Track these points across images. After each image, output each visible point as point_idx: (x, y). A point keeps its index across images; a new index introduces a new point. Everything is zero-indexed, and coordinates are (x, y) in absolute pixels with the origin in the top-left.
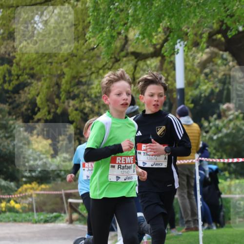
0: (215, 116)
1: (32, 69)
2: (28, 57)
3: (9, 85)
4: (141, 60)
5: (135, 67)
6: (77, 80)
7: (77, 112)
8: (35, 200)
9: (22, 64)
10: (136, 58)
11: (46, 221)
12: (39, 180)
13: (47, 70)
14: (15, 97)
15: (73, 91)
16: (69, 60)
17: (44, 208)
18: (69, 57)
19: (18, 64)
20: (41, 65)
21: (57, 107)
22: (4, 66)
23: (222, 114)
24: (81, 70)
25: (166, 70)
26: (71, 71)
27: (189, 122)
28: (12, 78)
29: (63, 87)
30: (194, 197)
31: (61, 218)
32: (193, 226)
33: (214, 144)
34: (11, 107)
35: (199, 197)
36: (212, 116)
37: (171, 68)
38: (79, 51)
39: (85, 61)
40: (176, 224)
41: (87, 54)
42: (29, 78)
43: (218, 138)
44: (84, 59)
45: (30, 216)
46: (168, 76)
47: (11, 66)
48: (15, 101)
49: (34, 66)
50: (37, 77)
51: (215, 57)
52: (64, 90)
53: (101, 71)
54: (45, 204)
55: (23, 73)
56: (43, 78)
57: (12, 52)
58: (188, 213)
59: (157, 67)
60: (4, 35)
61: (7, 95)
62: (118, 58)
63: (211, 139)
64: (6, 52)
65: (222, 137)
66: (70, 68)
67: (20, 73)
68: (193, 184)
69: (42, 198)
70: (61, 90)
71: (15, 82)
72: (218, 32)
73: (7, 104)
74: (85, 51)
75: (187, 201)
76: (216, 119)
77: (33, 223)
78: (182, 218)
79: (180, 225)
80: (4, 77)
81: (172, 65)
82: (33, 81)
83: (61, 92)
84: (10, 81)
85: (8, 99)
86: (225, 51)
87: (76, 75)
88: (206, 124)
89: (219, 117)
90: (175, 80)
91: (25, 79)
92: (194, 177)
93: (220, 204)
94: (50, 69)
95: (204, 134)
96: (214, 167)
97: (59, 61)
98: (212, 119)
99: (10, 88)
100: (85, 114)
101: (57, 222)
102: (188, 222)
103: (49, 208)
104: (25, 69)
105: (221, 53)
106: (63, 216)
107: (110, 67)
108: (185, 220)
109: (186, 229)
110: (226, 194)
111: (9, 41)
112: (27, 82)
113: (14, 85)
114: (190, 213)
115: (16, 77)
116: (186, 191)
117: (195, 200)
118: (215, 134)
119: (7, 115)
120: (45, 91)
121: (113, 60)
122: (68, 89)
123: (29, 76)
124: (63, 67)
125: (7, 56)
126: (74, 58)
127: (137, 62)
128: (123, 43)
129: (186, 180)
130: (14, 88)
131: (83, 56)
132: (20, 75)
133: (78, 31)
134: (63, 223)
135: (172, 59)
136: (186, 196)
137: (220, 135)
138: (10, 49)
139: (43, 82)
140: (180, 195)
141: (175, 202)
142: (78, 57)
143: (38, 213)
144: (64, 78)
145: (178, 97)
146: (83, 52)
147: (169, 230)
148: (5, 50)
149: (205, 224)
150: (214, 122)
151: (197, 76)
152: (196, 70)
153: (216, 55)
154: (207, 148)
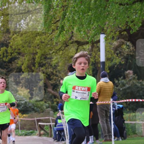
0: (122, 77)
1: (19, 49)
2: (17, 43)
3: (6, 59)
4: (81, 46)
5: (77, 49)
6: (44, 56)
7: (45, 74)
8: (20, 123)
9: (14, 47)
10: (78, 44)
11: (26, 135)
12: (22, 112)
13: (28, 51)
14: (9, 65)
15: (42, 62)
16: (40, 45)
17: (25, 127)
18: (40, 43)
19: (11, 47)
20: (24, 48)
21: (33, 71)
22: (3, 48)
23: (126, 76)
24: (47, 51)
25: (95, 51)
26: (41, 51)
27: (107, 81)
28: (8, 55)
30: (109, 123)
31: (34, 133)
32: (108, 139)
33: (121, 93)
34: (7, 71)
35: (112, 122)
36: (120, 77)
37: (97, 50)
38: (46, 40)
39: (49, 46)
40: (99, 137)
41: (50, 41)
42: (17, 55)
43: (123, 90)
44: (49, 45)
45: (17, 132)
46: (96, 54)
47: (8, 48)
48: (9, 67)
49: (21, 48)
50: (22, 54)
51: (122, 45)
52: (37, 62)
53: (58, 51)
54: (25, 125)
55: (14, 52)
56: (25, 55)
57: (8, 40)
58: (106, 131)
59: (90, 49)
60: (4, 31)
61: (5, 64)
62: (68, 44)
63: (119, 90)
64: (4, 40)
65: (125, 89)
66: (41, 50)
67: (12, 52)
68: (109, 115)
69: (24, 122)
70: (36, 61)
71: (10, 57)
72: (125, 30)
73: (5, 69)
74: (49, 40)
75: (105, 125)
76: (122, 79)
77: (19, 136)
78: (102, 134)
79: (101, 138)
80: (4, 54)
81: (98, 49)
82: (20, 56)
83: (35, 63)
84: (7, 56)
85: (5, 66)
86: (128, 41)
87: (44, 54)
88: (116, 82)
89: (124, 78)
90: (100, 57)
91: (15, 55)
92: (110, 111)
93: (124, 126)
94: (29, 50)
95: (116, 87)
96: (121, 106)
97: (34, 46)
98: (120, 79)
99: (7, 60)
100: (49, 75)
101: (32, 135)
102: (106, 136)
103: (27, 127)
104: (15, 49)
105: (126, 42)
106: (35, 132)
107: (63, 49)
108: (104, 135)
109: (105, 140)
110: (127, 121)
111: (6, 34)
112: (16, 57)
113: (9, 59)
114: (107, 131)
115: (10, 54)
116: (105, 119)
117: (110, 124)
118: (121, 87)
119: (5, 75)
120: (27, 62)
121: (65, 45)
122: (39, 61)
123: (17, 54)
124: (37, 49)
125: (5, 42)
126: (43, 44)
127: (78, 47)
128: (71, 36)
129: (105, 113)
130: (9, 60)
131: (47, 43)
132: (13, 53)
134: (36, 136)
135: (98, 45)
136: (105, 122)
137: (124, 88)
138: (7, 39)
139: (25, 57)
140: (101, 121)
141: (99, 125)
142: (45, 43)
143: (21, 130)
144: (37, 55)
145: (101, 66)
146: (48, 41)
147: (95, 140)
148: (4, 39)
149: (115, 137)
150: (121, 81)
151: (112, 55)
152: (112, 52)
153: (123, 43)
154: (116, 95)
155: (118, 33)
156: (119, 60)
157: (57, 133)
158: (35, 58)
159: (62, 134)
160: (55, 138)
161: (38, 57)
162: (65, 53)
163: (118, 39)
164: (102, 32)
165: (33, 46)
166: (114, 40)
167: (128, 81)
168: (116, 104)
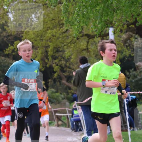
0: (133, 69)
2: (30, 37)
4: (91, 39)
5: (88, 42)
6: (56, 49)
7: (58, 67)
10: (88, 38)
13: (40, 44)
15: (55, 55)
16: (52, 39)
18: (52, 37)
21: (46, 64)
23: (137, 68)
24: (59, 44)
26: (53, 44)
29: (49, 53)
30: (124, 113)
31: (52, 124)
32: (124, 129)
33: (133, 84)
35: (127, 113)
36: (131, 69)
38: (57, 34)
39: (60, 39)
41: (61, 35)
43: (135, 81)
44: (60, 38)
49: (33, 42)
50: (35, 48)
51: (131, 38)
53: (69, 44)
56: (38, 48)
57: (21, 34)
62: (78, 38)
63: (131, 81)
64: (17, 34)
65: (137, 81)
68: (123, 106)
70: (49, 54)
72: (132, 24)
74: (60, 33)
76: (133, 71)
83: (48, 56)
86: (136, 34)
87: (56, 47)
88: (128, 74)
89: (135, 70)
94: (42, 44)
95: (127, 79)
96: (134, 97)
98: (131, 71)
100: (62, 67)
101: (50, 126)
105: (134, 35)
107: (74, 42)
114: (122, 122)
117: (125, 115)
118: (133, 79)
120: (40, 55)
121: (76, 38)
122: (52, 54)
124: (49, 42)
125: (18, 36)
126: (55, 37)
127: (89, 40)
131: (59, 36)
133: (56, 23)
134: (54, 126)
135: (107, 38)
137: (136, 79)
138: (20, 32)
139: (38, 50)
144: (49, 48)
149: (131, 128)
150: (132, 72)
151: (121, 47)
152: (121, 45)
153: (132, 36)
154: (129, 87)
155: (125, 26)
156: (129, 52)
157: (74, 124)
158: (48, 51)
159: (79, 124)
160: (73, 129)
161: (51, 50)
162: (76, 46)
163: (127, 32)
164: (111, 26)
165: (45, 40)
166: (123, 33)
167: (139, 72)
168: (129, 96)
